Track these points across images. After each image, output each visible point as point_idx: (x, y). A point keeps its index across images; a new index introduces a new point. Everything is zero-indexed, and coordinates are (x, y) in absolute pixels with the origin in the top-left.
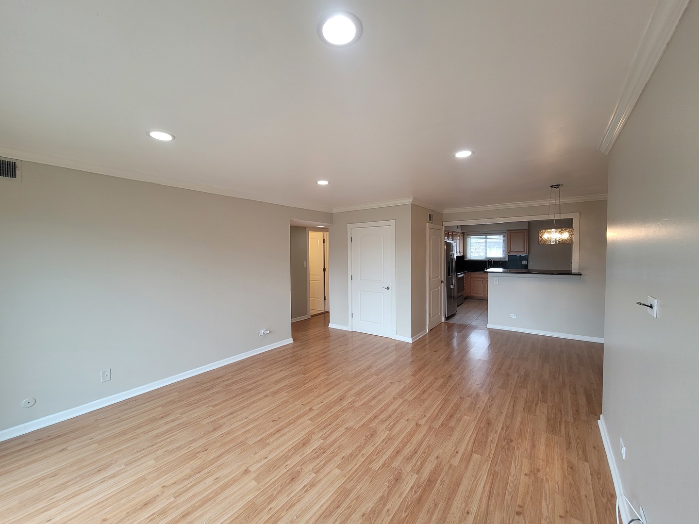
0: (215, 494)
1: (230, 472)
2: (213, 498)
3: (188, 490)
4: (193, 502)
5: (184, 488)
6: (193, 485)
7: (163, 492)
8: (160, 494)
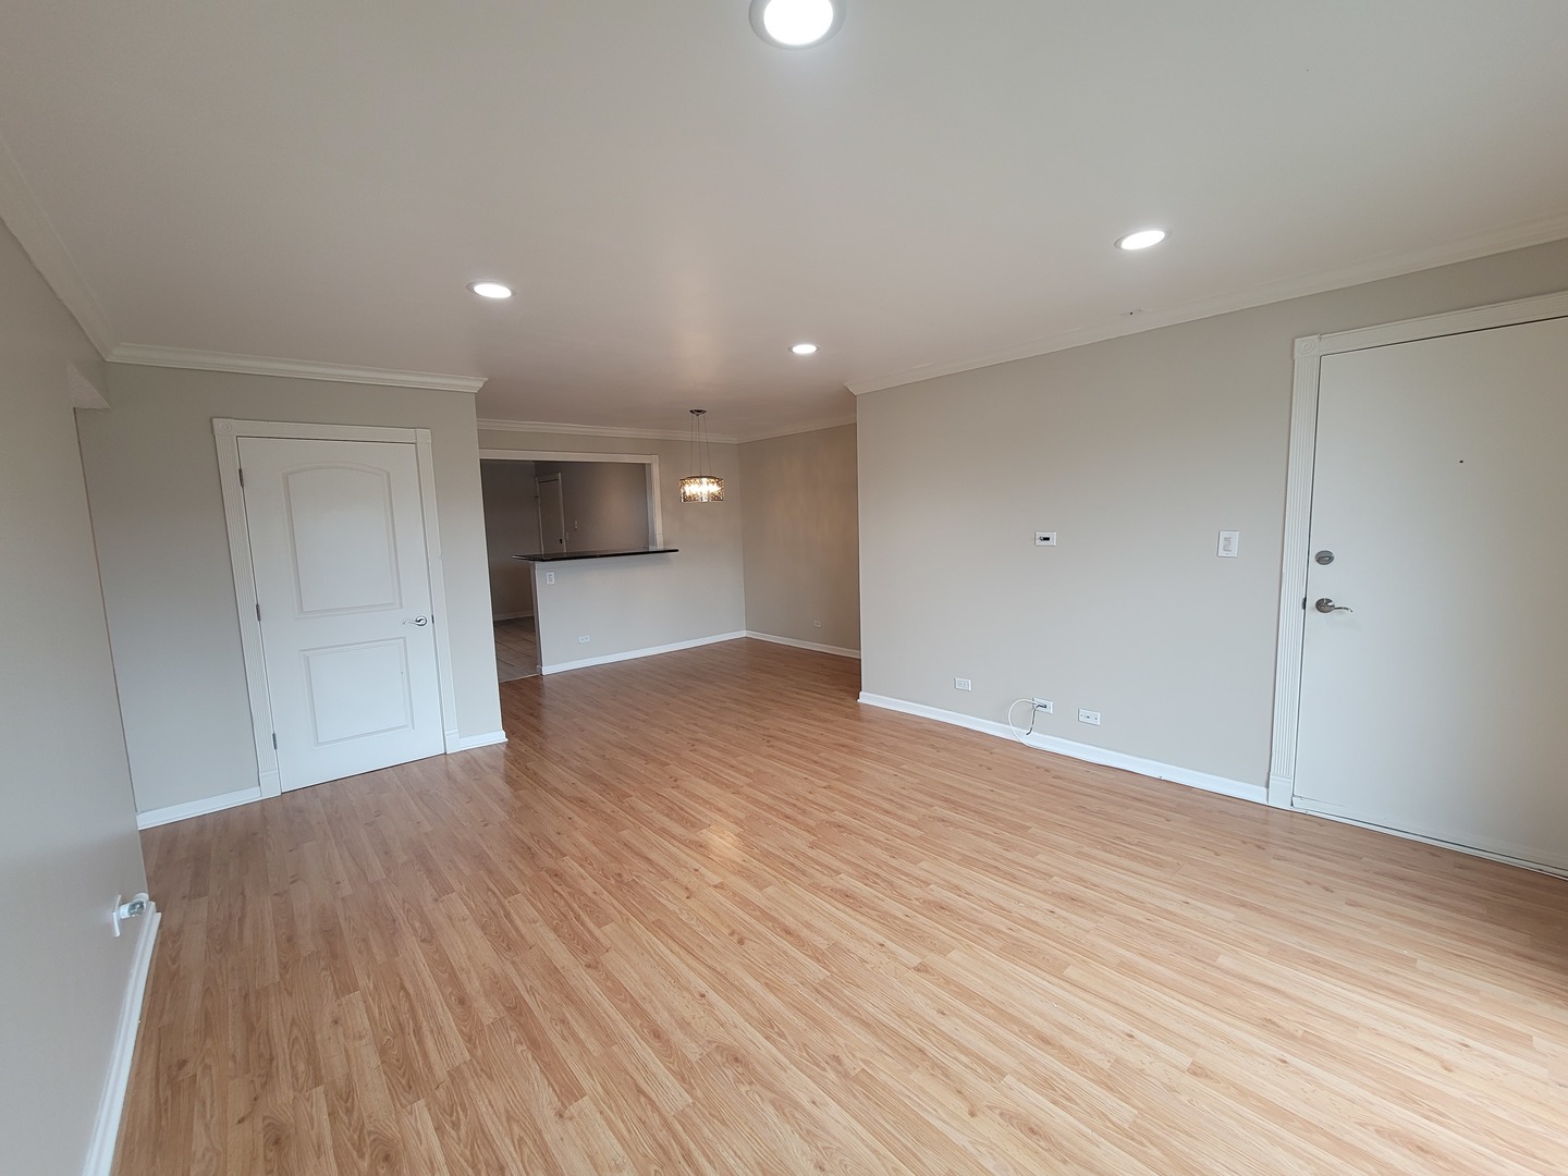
0: (985, 1006)
1: (923, 994)
2: (995, 1008)
3: (978, 1057)
4: (1011, 1038)
5: (974, 1066)
6: (962, 1052)
7: (989, 1108)
8: (997, 1111)
